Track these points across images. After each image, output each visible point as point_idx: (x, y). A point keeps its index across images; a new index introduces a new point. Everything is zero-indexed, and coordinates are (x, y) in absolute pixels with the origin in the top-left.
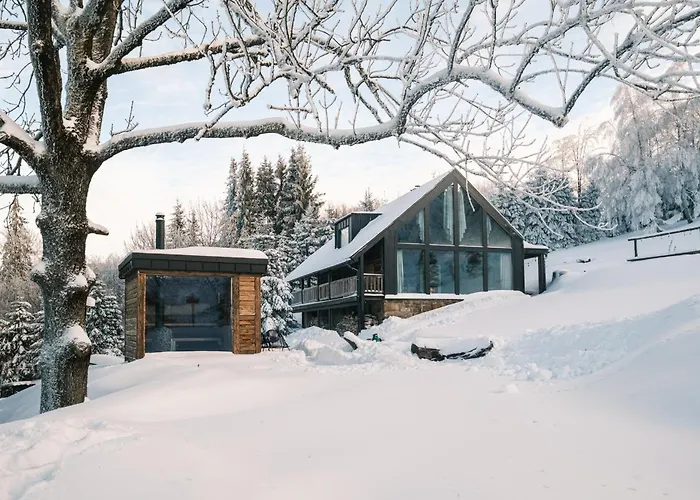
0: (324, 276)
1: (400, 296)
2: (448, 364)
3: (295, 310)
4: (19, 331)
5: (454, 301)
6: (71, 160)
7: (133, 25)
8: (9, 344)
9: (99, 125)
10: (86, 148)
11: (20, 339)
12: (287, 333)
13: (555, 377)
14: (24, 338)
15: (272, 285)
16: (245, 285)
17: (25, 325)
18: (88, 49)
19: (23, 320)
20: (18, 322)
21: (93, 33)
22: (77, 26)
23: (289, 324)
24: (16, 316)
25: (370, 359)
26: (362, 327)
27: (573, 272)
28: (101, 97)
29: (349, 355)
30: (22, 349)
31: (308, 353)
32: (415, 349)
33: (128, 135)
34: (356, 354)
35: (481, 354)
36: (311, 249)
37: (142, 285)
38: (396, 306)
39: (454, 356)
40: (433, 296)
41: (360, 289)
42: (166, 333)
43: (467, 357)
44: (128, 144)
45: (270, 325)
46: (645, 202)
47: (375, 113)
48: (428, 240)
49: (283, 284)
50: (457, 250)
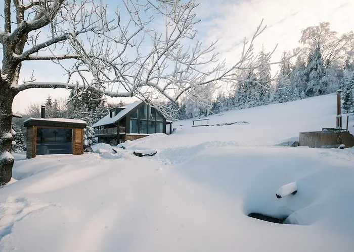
0: (106, 126)
1: (130, 134)
2: (144, 158)
3: (96, 137)
5: (147, 136)
6: (5, 90)
7: (34, 44)
9: (18, 77)
10: (12, 86)
12: (92, 145)
13: (172, 163)
15: (88, 129)
16: (78, 132)
18: (13, 49)
21: (16, 43)
22: (8, 40)
23: (93, 142)
25: (121, 157)
26: (118, 143)
27: (178, 129)
28: (19, 66)
29: (114, 155)
31: (100, 153)
32: (134, 153)
33: (31, 83)
34: (116, 154)
35: (153, 155)
36: (102, 117)
37: (35, 131)
38: (129, 137)
39: (146, 155)
40: (140, 134)
41: (118, 131)
42: (45, 148)
43: (150, 156)
44: (31, 86)
45: (86, 143)
46: (196, 110)
47: (124, 86)
48: (139, 118)
49: (91, 128)
50: (148, 121)
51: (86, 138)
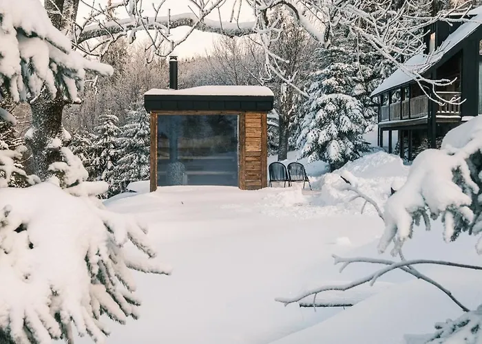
4: (107, 145)
8: (98, 159)
11: (108, 154)
14: (112, 152)
16: (252, 123)
17: (113, 139)
19: (111, 134)
20: (106, 136)
24: (104, 130)
30: (110, 164)
37: (154, 124)
45: (335, 149)
51: (335, 134)
